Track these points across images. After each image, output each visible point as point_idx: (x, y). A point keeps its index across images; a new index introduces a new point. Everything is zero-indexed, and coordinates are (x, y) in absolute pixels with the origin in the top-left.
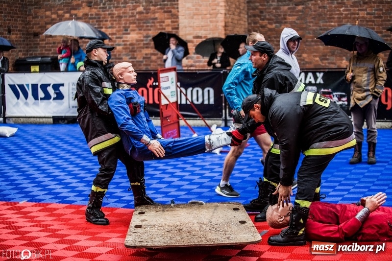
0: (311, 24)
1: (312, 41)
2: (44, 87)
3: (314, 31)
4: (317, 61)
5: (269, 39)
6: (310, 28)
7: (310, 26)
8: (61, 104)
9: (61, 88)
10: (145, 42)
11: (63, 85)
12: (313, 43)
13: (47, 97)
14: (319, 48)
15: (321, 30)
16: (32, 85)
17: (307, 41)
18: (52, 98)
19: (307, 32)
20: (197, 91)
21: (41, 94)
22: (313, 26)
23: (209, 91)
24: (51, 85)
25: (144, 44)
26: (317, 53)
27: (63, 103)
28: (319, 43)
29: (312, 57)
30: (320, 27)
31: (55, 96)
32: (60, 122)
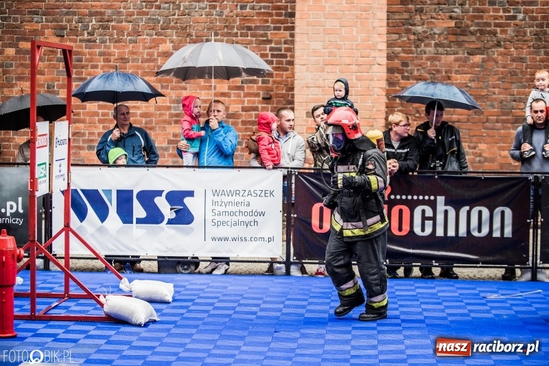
0: (497, 90)
1: (497, 121)
2: (147, 198)
3: (501, 102)
4: (505, 157)
5: (417, 115)
6: (494, 96)
7: (494, 93)
8: (187, 233)
10: (173, 112)
11: (191, 194)
12: (499, 125)
13: (154, 217)
14: (510, 133)
15: (515, 101)
16: (118, 191)
17: (487, 121)
18: (166, 221)
19: (489, 103)
20: (480, 213)
21: (139, 211)
22: (499, 94)
23: (503, 213)
24: (164, 194)
25: (172, 115)
26: (504, 143)
28: (510, 125)
29: (496, 149)
30: (514, 95)
31: (174, 216)
32: (180, 268)
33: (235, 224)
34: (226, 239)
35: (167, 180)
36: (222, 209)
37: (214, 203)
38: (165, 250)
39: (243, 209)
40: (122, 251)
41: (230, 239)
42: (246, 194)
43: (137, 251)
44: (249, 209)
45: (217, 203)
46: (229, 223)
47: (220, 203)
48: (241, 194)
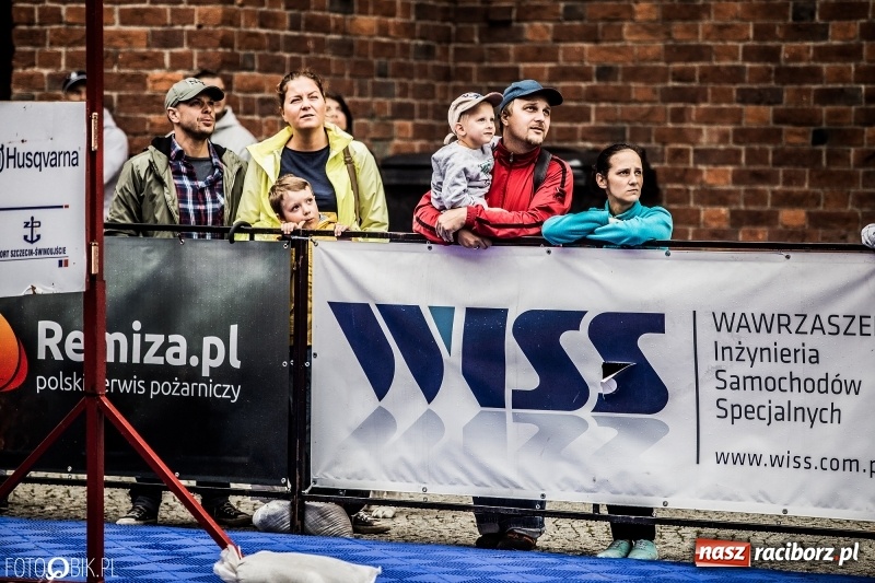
2: (542, 332)
9: (647, 344)
13: (561, 388)
24: (585, 323)
27: (665, 428)
33: (781, 417)
34: (755, 460)
35: (596, 281)
36: (743, 369)
37: (720, 351)
38: (590, 485)
39: (801, 370)
40: (481, 484)
41: (766, 459)
42: (807, 326)
43: (518, 487)
44: (816, 372)
45: (727, 352)
46: (764, 413)
47: (736, 353)
48: (793, 327)
